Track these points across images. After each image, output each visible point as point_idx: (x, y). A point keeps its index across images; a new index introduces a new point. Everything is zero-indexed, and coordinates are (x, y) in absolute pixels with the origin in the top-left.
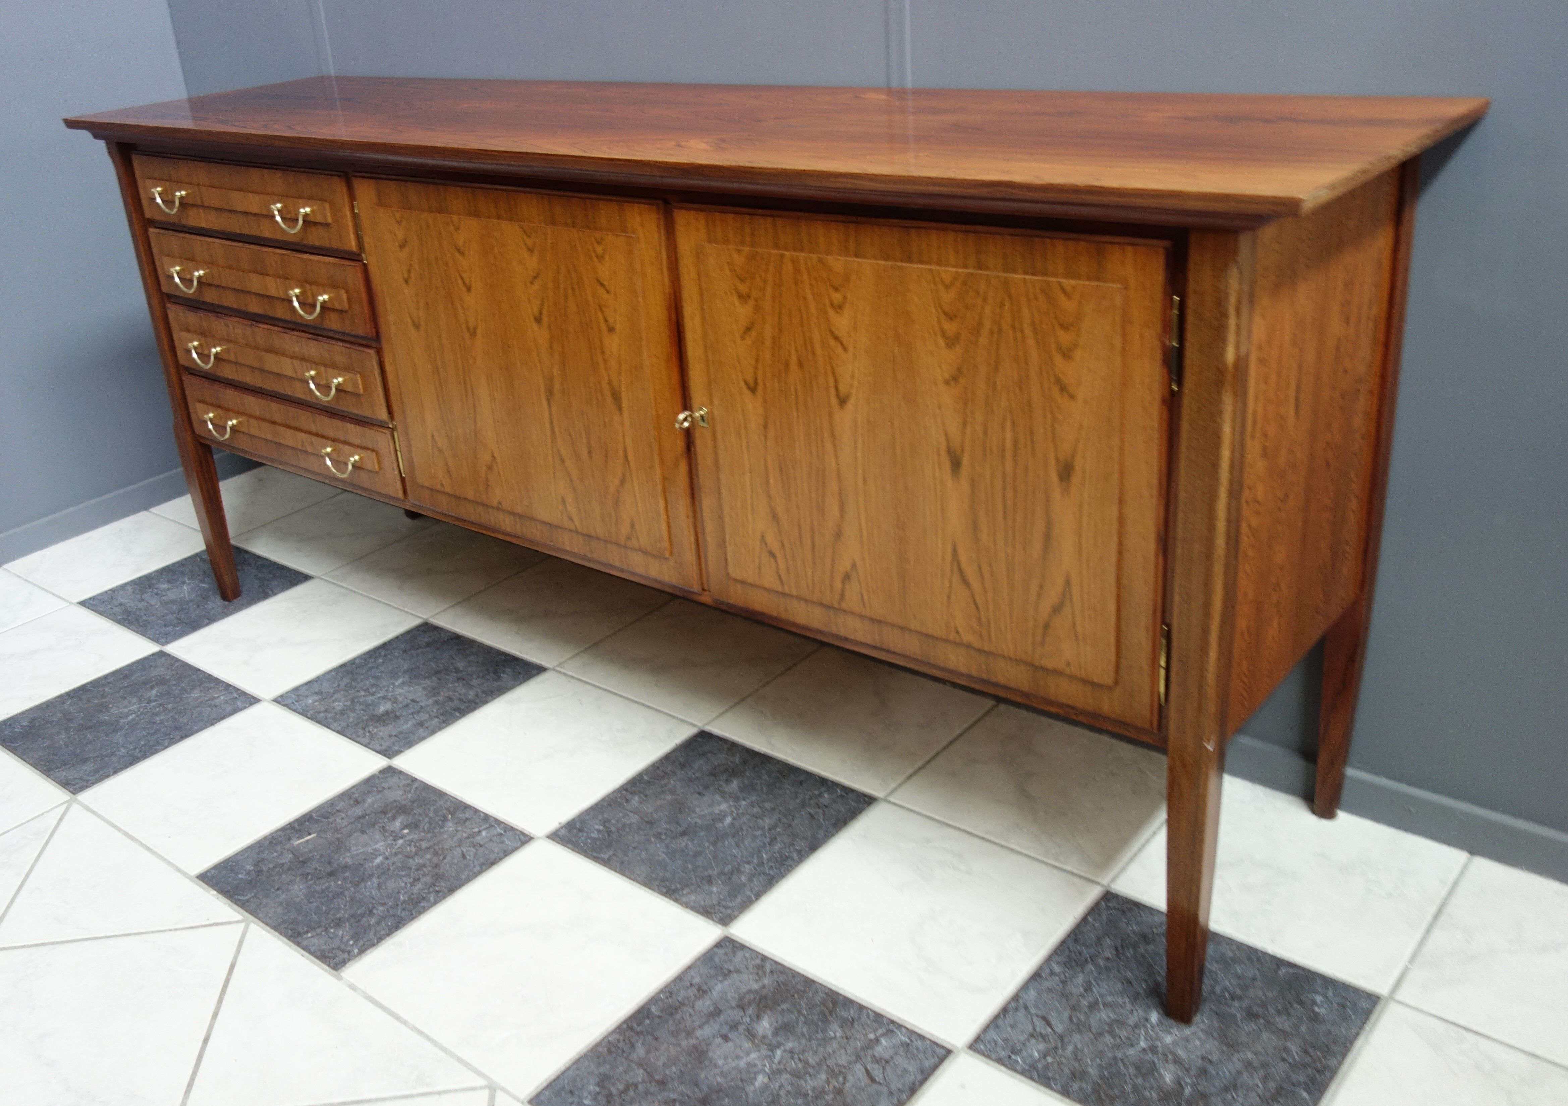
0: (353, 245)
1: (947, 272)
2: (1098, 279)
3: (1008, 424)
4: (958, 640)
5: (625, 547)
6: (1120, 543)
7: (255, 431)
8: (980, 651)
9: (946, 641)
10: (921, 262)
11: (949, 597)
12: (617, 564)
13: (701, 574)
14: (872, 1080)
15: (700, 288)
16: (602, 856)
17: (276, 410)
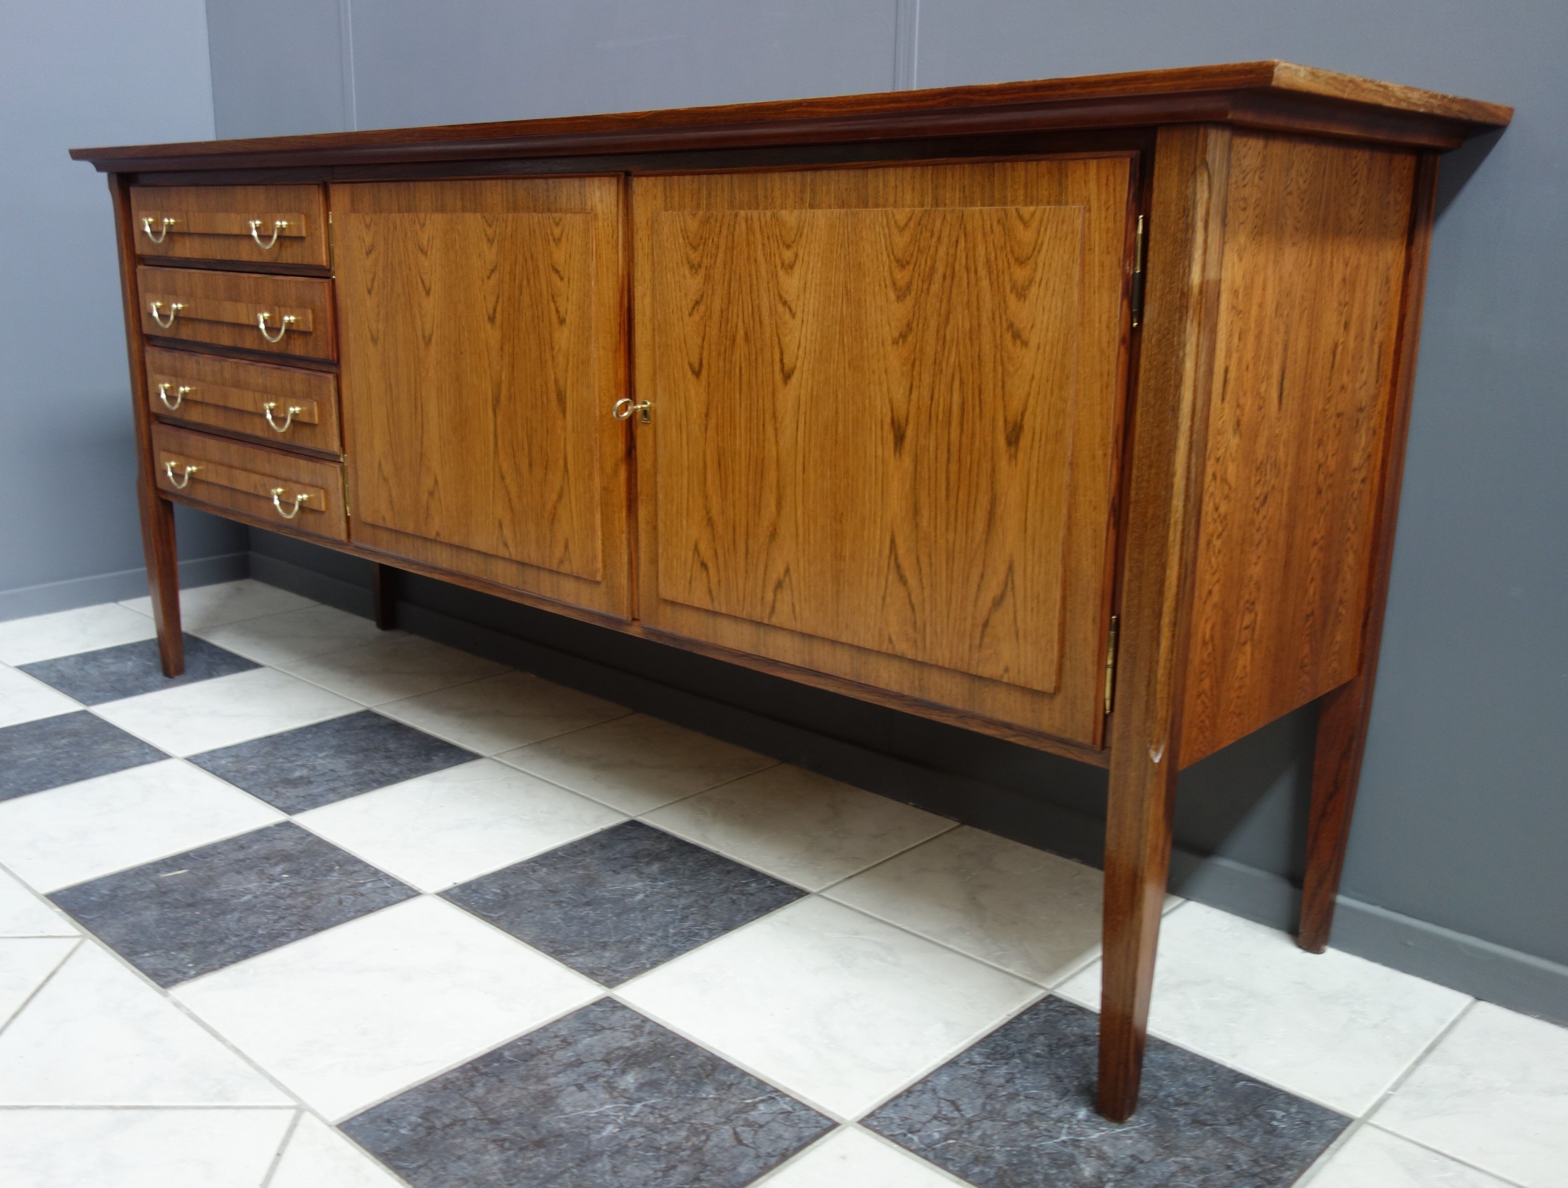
0: (324, 260)
1: (901, 215)
2: (1059, 202)
3: (957, 383)
4: (890, 651)
5: (558, 573)
6: (1070, 517)
7: (212, 478)
8: (913, 662)
9: (879, 653)
10: (877, 206)
11: (884, 598)
12: (549, 595)
13: (632, 600)
14: (740, 1142)
15: (653, 263)
16: (492, 915)
17: (235, 452)
